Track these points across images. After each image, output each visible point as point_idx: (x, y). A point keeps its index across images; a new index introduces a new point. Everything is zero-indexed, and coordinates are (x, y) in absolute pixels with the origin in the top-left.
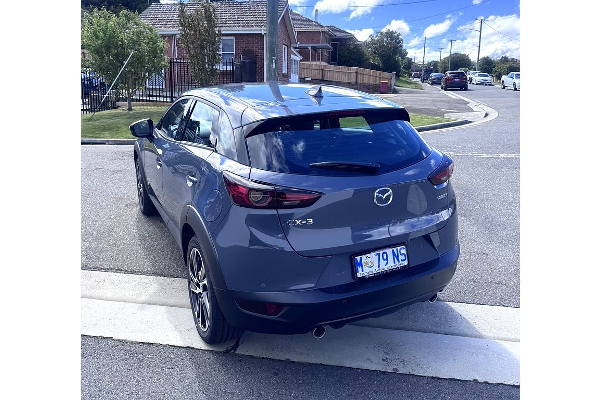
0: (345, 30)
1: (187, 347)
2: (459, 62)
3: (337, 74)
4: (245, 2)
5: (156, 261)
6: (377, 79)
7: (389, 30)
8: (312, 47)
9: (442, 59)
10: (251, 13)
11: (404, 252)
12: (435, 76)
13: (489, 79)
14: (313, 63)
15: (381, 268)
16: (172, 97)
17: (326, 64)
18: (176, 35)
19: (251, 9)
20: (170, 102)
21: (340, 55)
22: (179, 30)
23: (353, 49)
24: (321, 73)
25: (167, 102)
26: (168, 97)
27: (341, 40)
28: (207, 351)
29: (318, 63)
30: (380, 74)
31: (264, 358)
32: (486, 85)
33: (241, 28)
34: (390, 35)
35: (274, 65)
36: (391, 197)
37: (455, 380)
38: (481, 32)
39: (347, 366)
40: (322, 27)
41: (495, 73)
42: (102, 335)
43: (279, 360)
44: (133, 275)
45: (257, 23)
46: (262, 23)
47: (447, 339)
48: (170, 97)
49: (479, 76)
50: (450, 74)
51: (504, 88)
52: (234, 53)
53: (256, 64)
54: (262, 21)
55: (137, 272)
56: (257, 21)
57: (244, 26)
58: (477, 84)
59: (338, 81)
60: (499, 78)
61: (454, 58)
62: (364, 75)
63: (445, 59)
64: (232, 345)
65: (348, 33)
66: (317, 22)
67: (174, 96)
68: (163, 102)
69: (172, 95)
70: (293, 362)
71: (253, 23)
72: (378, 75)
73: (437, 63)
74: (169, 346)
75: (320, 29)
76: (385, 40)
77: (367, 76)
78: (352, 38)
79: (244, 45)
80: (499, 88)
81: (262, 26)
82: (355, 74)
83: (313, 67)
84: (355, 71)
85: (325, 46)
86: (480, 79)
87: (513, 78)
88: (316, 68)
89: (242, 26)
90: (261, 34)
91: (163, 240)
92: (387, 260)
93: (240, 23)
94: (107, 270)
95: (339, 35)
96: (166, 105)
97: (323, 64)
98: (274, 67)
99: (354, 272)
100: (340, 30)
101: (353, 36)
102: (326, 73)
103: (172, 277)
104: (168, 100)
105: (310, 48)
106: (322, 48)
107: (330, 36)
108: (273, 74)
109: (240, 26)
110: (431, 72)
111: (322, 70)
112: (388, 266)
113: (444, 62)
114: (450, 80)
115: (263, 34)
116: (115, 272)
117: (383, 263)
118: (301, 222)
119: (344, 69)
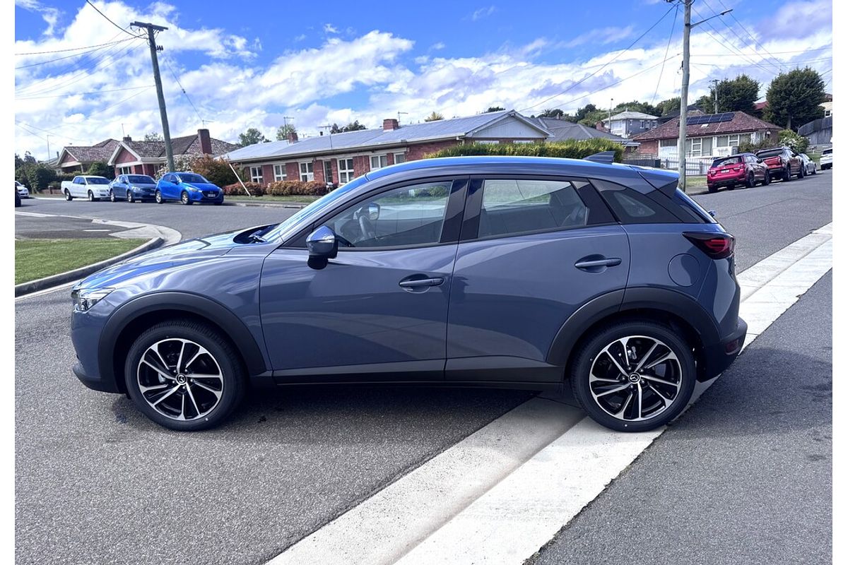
87: (84, 184)
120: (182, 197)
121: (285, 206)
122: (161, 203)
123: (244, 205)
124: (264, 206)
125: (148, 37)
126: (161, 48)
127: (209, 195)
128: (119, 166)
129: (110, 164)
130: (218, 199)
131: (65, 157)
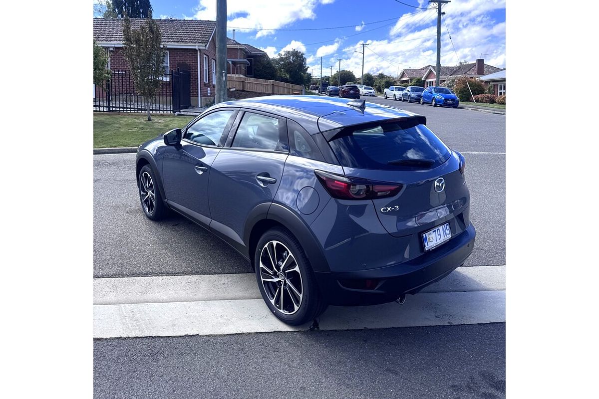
0: (258, 48)
1: (275, 331)
2: (346, 77)
3: (256, 86)
4: (176, 20)
5: (191, 261)
6: (291, 90)
7: (294, 50)
8: (232, 61)
9: (333, 75)
10: (184, 30)
11: (448, 227)
12: (332, 88)
13: (373, 91)
14: (233, 75)
15: (438, 241)
16: (109, 107)
17: (244, 77)
18: (109, 47)
19: (182, 26)
20: (107, 111)
21: (255, 69)
22: (123, 44)
23: (267, 65)
24: (241, 84)
25: (103, 111)
26: (105, 106)
27: (255, 56)
28: (294, 332)
29: (237, 76)
30: (292, 86)
31: (345, 330)
32: (370, 96)
33: (176, 44)
34: (296, 54)
35: (224, 78)
36: (444, 185)
37: (494, 323)
38: (363, 53)
39: (414, 325)
40: (239, 44)
41: (375, 86)
42: (186, 333)
43: (359, 330)
44: (176, 276)
45: (191, 39)
46: (195, 40)
47: (470, 294)
48: (107, 107)
49: (365, 88)
50: (347, 87)
51: (387, 98)
52: (169, 65)
53: (190, 75)
54: (194, 37)
55: (179, 273)
56: (190, 37)
57: (178, 42)
58: (364, 95)
59: (257, 91)
60: (380, 90)
61: (342, 74)
62: (279, 86)
63: (335, 74)
64: (312, 324)
65: (261, 51)
66: (234, 41)
67: (111, 105)
68: (100, 111)
69: (109, 104)
70: (371, 329)
71: (186, 39)
72: (291, 87)
73: (329, 77)
74: (257, 333)
75: (238, 47)
76: (291, 58)
77: (282, 88)
78: (265, 55)
79: (178, 58)
80: (382, 99)
81: (196, 42)
82: (272, 86)
83: (234, 79)
84: (272, 83)
85: (244, 61)
86: (366, 91)
87: (393, 91)
88: (236, 80)
89: (176, 42)
90: (195, 49)
91: (186, 242)
92: (440, 235)
93: (174, 39)
94: (146, 275)
95: (253, 53)
96: (103, 114)
97: (242, 76)
98: (224, 80)
99: (422, 246)
100: (254, 48)
101: (266, 53)
102: (246, 84)
103: (215, 273)
104: (105, 109)
105: (230, 63)
106: (241, 63)
107: (246, 52)
108: (223, 86)
109: (174, 41)
110: (328, 84)
111: (243, 81)
112: (441, 239)
113: (334, 77)
114: (346, 92)
115: (197, 49)
116: (156, 276)
117: (438, 237)
118: (391, 209)
119: (262, 81)
120: (432, 101)
121: (493, 112)
122: (422, 104)
123: (470, 109)
124: (481, 111)
125: (437, 7)
126: (444, 13)
127: (448, 102)
128: (427, 81)
129: (423, 79)
130: (454, 104)
131: (403, 75)
